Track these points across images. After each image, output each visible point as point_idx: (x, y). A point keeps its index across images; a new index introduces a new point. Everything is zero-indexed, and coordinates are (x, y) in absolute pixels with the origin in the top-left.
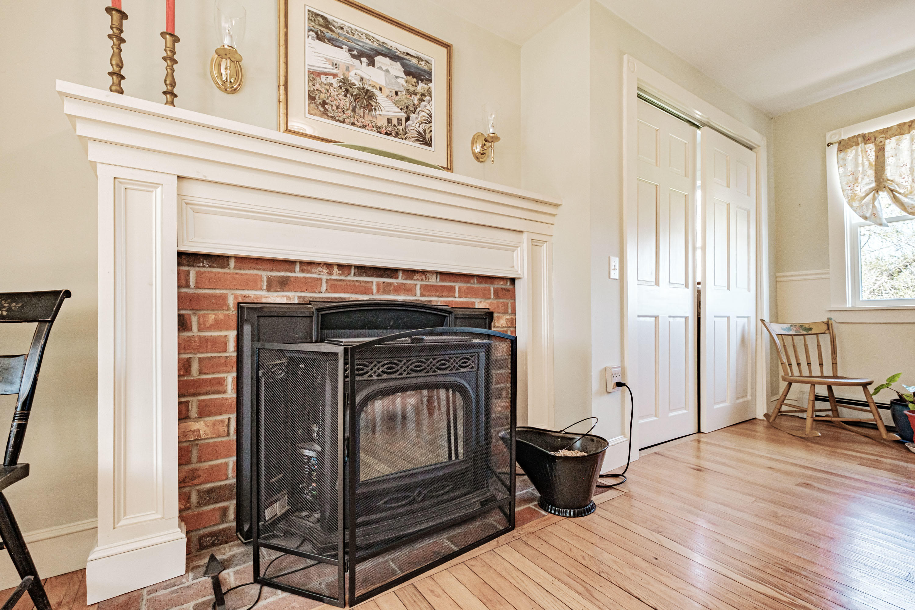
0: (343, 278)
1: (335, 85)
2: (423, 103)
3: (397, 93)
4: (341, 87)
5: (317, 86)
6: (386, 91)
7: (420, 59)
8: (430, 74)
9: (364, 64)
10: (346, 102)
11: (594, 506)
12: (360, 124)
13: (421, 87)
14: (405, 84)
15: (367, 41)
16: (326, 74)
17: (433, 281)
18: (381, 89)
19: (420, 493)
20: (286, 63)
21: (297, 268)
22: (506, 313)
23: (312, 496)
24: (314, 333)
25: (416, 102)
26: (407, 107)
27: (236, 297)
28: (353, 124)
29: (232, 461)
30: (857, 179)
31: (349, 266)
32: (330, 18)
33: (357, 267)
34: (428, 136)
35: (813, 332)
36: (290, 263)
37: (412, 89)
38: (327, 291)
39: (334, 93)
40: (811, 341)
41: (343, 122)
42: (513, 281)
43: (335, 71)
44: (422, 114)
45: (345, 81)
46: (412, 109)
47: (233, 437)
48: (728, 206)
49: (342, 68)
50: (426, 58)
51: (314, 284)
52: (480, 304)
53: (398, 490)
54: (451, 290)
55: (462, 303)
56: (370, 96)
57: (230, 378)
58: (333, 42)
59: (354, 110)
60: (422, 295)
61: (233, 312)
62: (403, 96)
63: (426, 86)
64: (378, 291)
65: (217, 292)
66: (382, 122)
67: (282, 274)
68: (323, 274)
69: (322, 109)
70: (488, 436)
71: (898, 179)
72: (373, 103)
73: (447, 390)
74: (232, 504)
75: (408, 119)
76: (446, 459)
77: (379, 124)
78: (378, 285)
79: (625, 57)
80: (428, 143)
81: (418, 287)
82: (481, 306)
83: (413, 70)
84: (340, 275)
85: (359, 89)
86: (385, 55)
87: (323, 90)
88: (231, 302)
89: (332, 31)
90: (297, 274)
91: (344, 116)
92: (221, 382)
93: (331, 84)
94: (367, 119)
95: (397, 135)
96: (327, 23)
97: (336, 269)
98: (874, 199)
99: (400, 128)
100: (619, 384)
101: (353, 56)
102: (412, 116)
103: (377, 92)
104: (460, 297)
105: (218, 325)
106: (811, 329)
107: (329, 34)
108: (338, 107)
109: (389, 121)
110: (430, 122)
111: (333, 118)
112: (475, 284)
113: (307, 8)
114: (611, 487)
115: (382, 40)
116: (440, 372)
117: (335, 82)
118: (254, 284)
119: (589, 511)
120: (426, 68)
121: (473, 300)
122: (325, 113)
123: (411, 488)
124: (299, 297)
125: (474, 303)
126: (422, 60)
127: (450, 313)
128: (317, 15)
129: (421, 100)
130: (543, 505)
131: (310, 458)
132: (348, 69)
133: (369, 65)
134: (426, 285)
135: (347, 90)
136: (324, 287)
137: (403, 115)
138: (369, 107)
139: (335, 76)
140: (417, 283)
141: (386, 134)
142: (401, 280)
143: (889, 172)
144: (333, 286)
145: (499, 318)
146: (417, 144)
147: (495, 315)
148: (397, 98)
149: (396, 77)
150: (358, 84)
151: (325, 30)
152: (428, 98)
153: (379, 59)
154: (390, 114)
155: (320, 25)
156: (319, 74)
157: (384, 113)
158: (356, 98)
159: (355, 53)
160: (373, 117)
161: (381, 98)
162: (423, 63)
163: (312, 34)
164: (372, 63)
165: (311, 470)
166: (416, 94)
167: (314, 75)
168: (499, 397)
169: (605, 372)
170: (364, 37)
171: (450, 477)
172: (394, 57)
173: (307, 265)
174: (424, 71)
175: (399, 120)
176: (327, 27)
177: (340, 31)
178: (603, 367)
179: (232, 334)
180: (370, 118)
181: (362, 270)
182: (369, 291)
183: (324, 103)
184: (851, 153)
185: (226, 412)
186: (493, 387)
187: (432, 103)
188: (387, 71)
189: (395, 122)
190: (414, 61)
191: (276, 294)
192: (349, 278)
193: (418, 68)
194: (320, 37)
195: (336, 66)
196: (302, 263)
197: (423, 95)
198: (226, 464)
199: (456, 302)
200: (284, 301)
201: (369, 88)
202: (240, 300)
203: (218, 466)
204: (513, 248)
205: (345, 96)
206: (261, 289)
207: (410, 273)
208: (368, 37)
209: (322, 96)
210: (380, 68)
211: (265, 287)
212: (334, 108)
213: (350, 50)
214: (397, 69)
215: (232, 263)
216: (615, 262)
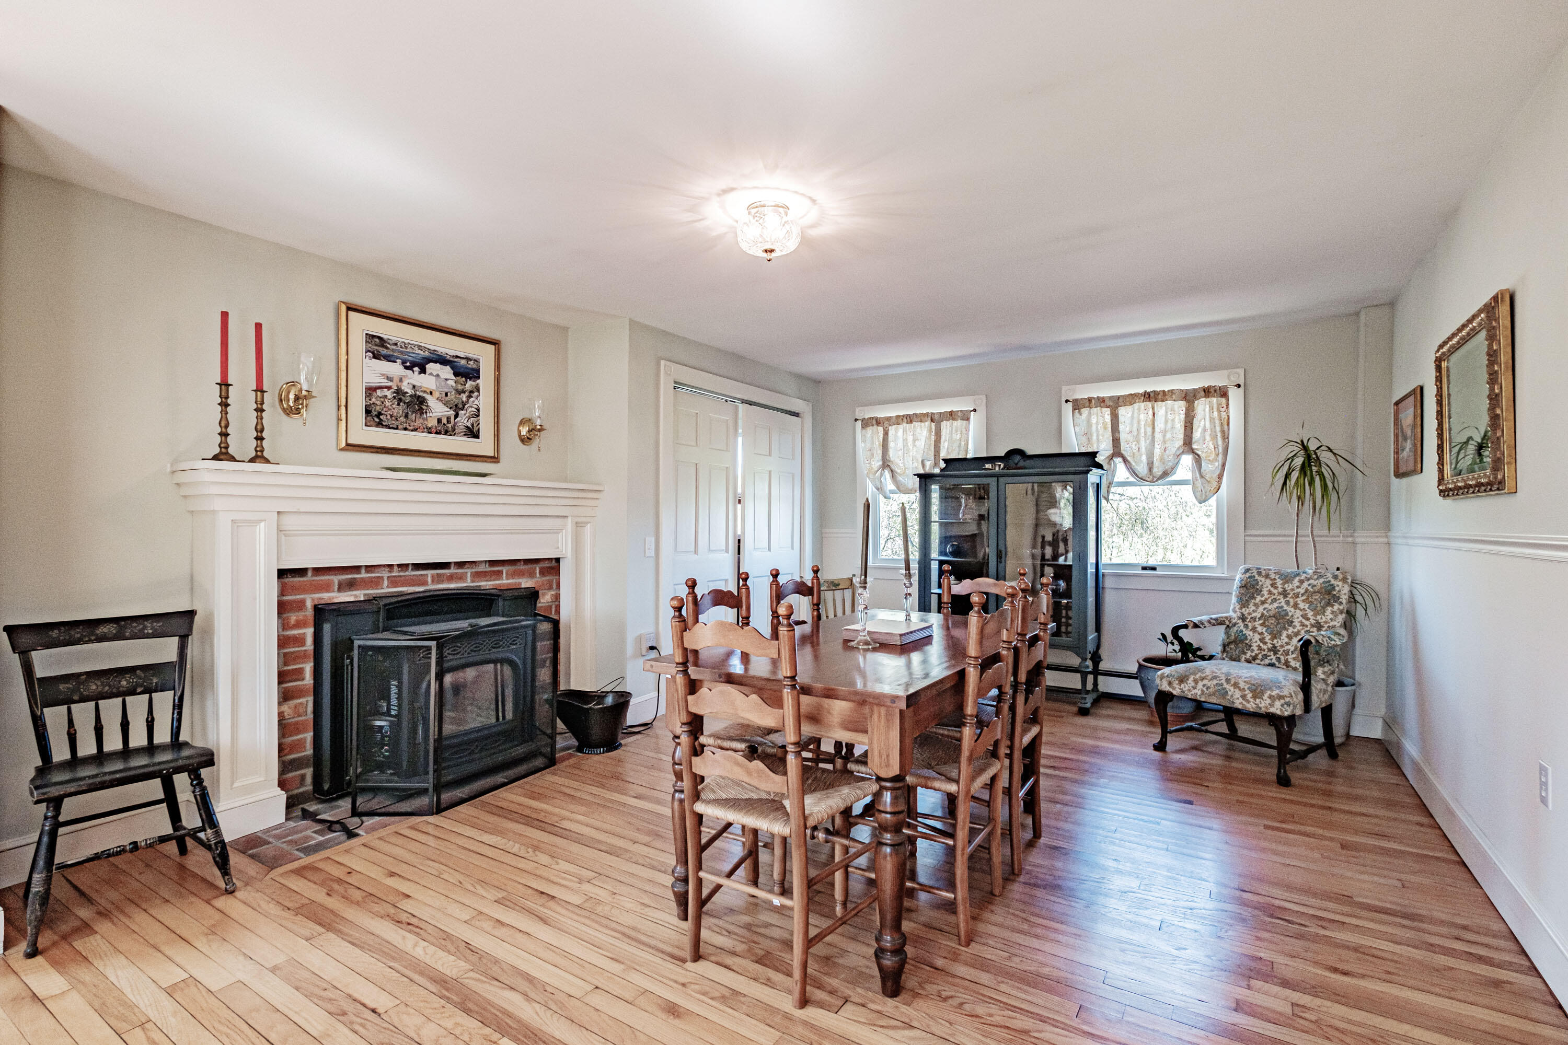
0: (402, 574)
1: (390, 396)
2: (472, 399)
3: (446, 395)
4: (394, 397)
5: (373, 400)
6: (436, 394)
7: (468, 359)
8: (478, 371)
9: (416, 373)
10: (398, 410)
11: (620, 745)
12: (412, 428)
13: (470, 384)
14: (454, 384)
15: (420, 352)
16: (381, 388)
17: (482, 568)
18: (431, 393)
19: (477, 746)
20: (347, 386)
21: (363, 570)
22: (550, 588)
23: (384, 756)
24: (381, 625)
25: (464, 399)
26: (456, 406)
27: (313, 600)
28: (405, 429)
29: (309, 736)
30: (873, 455)
31: (407, 565)
32: (385, 337)
33: (414, 565)
34: (475, 429)
35: (840, 587)
36: (357, 569)
37: (460, 387)
38: (388, 587)
39: (388, 404)
40: (838, 594)
41: (397, 429)
42: (558, 560)
43: (390, 384)
44: (470, 409)
45: (399, 391)
46: (461, 406)
47: (310, 716)
48: (770, 473)
49: (396, 380)
50: (475, 357)
51: (376, 582)
52: (526, 583)
53: (460, 744)
54: (499, 573)
55: (509, 584)
56: (421, 401)
57: (308, 668)
58: (389, 359)
59: (406, 416)
60: (472, 581)
61: (309, 612)
62: (452, 396)
63: (474, 383)
64: (433, 581)
65: (298, 597)
66: (432, 423)
67: (350, 576)
68: (385, 574)
69: (377, 420)
70: (533, 700)
71: (897, 461)
72: (424, 407)
73: (496, 665)
74: (309, 772)
75: (456, 416)
76: (494, 721)
77: (430, 426)
78: (433, 576)
79: (663, 362)
80: (476, 436)
81: (469, 574)
82: (527, 586)
83: (462, 370)
84: (399, 571)
85: (411, 396)
86: (435, 362)
87: (378, 403)
88: (309, 604)
89: (387, 348)
90: (364, 575)
91: (397, 423)
92: (300, 671)
93: (386, 396)
94: (418, 423)
95: (446, 433)
96: (382, 342)
97: (396, 568)
98: (881, 475)
99: (450, 426)
100: (652, 648)
101: (406, 368)
102: (461, 413)
103: (427, 397)
104: (507, 579)
105: (299, 625)
106: (838, 585)
107: (384, 351)
108: (391, 416)
109: (439, 421)
110: (478, 416)
111: (388, 427)
112: (522, 567)
113: (365, 332)
114: (639, 732)
115: (432, 348)
116: (494, 650)
117: (389, 393)
118: (327, 587)
119: (616, 748)
120: (474, 366)
121: (520, 580)
122: (380, 424)
123: (469, 742)
124: (365, 595)
125: (520, 584)
126: (471, 360)
127: (498, 596)
128: (373, 336)
129: (470, 397)
130: (580, 749)
131: (381, 727)
132: (401, 380)
133: (420, 373)
134: (476, 573)
135: (400, 400)
136: (386, 583)
137: (452, 413)
138: (421, 412)
139: (389, 388)
140: (468, 572)
141: (436, 433)
142: (453, 570)
143: (892, 454)
144: (394, 582)
145: (544, 595)
146: (465, 438)
147: (540, 592)
148: (447, 399)
149: (446, 380)
150: (410, 391)
151: (380, 349)
152: (476, 394)
153: (430, 367)
154: (439, 415)
155: (376, 345)
156: (375, 389)
157: (434, 414)
158: (408, 405)
159: (408, 364)
160: (424, 419)
161: (432, 401)
162: (471, 363)
163: (369, 354)
164: (423, 371)
165: (383, 737)
166: (464, 392)
167: (370, 391)
168: (544, 666)
169: (639, 639)
170: (416, 348)
171: (500, 734)
172: (442, 360)
173: (370, 568)
174: (473, 369)
175: (448, 419)
176: (383, 346)
177: (395, 347)
178: (639, 633)
179: (309, 632)
180: (421, 421)
181: (418, 566)
182: (424, 583)
183: (380, 414)
184: (869, 431)
185: (304, 696)
186: (538, 657)
187: (481, 397)
188: (438, 376)
189: (444, 421)
190: (463, 362)
191: (346, 594)
192: (407, 573)
193: (467, 368)
194: (376, 356)
195: (390, 379)
196: (367, 567)
197: (471, 392)
198: (305, 739)
199: (503, 584)
200: (352, 599)
201: (421, 394)
202: (316, 602)
203: (298, 740)
204: (558, 531)
205: (399, 404)
206: (333, 591)
207: (461, 565)
208: (420, 347)
209: (378, 408)
210: (431, 374)
211: (336, 590)
212: (389, 417)
213: (403, 363)
214: (446, 372)
215: (310, 573)
216: (651, 541)
